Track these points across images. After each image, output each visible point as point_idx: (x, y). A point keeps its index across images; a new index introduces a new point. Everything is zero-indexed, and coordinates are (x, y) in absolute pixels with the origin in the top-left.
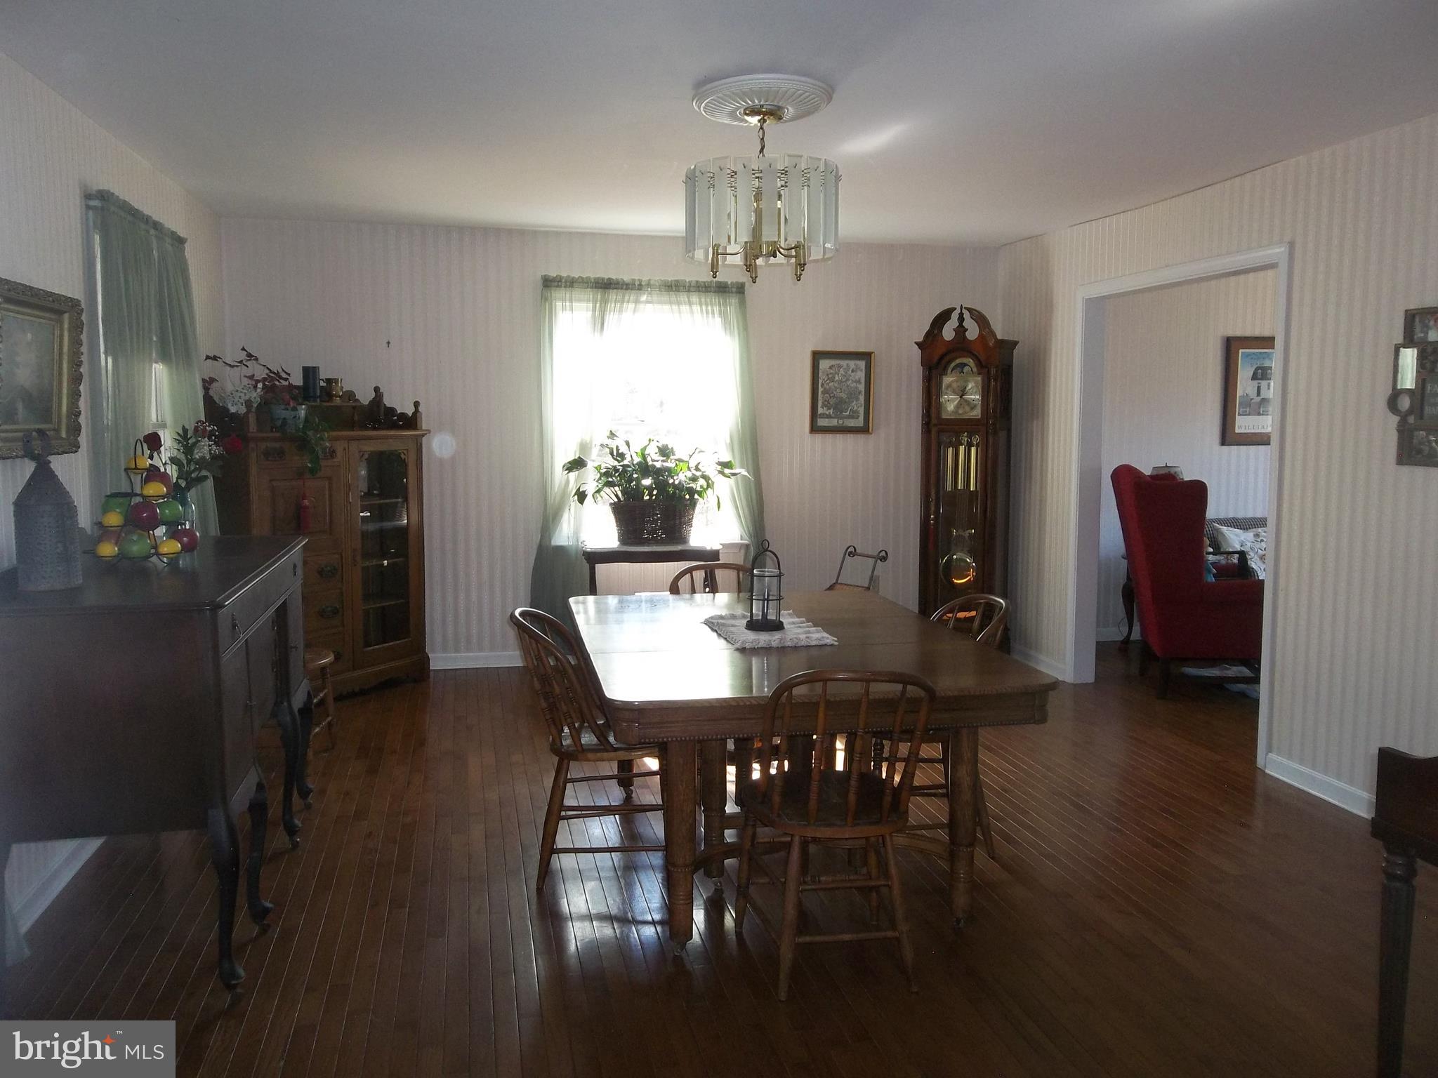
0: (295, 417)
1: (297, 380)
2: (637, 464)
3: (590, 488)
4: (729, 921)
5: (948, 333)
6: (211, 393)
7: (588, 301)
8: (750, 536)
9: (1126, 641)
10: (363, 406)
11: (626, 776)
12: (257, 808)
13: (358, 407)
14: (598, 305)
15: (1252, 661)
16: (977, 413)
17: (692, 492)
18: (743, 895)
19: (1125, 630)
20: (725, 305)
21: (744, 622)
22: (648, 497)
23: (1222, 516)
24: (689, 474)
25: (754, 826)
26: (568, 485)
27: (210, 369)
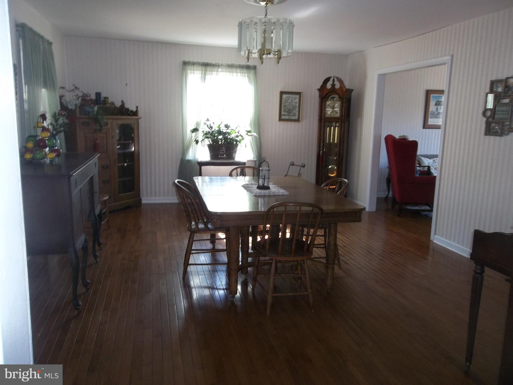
0: (93, 111)
1: (93, 97)
2: (217, 130)
3: (200, 138)
4: (250, 288)
5: (329, 86)
6: (62, 100)
7: (200, 70)
8: (257, 158)
9: (387, 197)
10: (117, 108)
11: (213, 239)
12: (85, 248)
13: (115, 108)
14: (203, 72)
15: (431, 204)
16: (338, 115)
17: (237, 141)
18: (255, 280)
19: (387, 193)
20: (249, 73)
21: (256, 186)
22: (221, 143)
23: (422, 154)
24: (236, 135)
25: (259, 257)
26: (192, 137)
27: (62, 92)
